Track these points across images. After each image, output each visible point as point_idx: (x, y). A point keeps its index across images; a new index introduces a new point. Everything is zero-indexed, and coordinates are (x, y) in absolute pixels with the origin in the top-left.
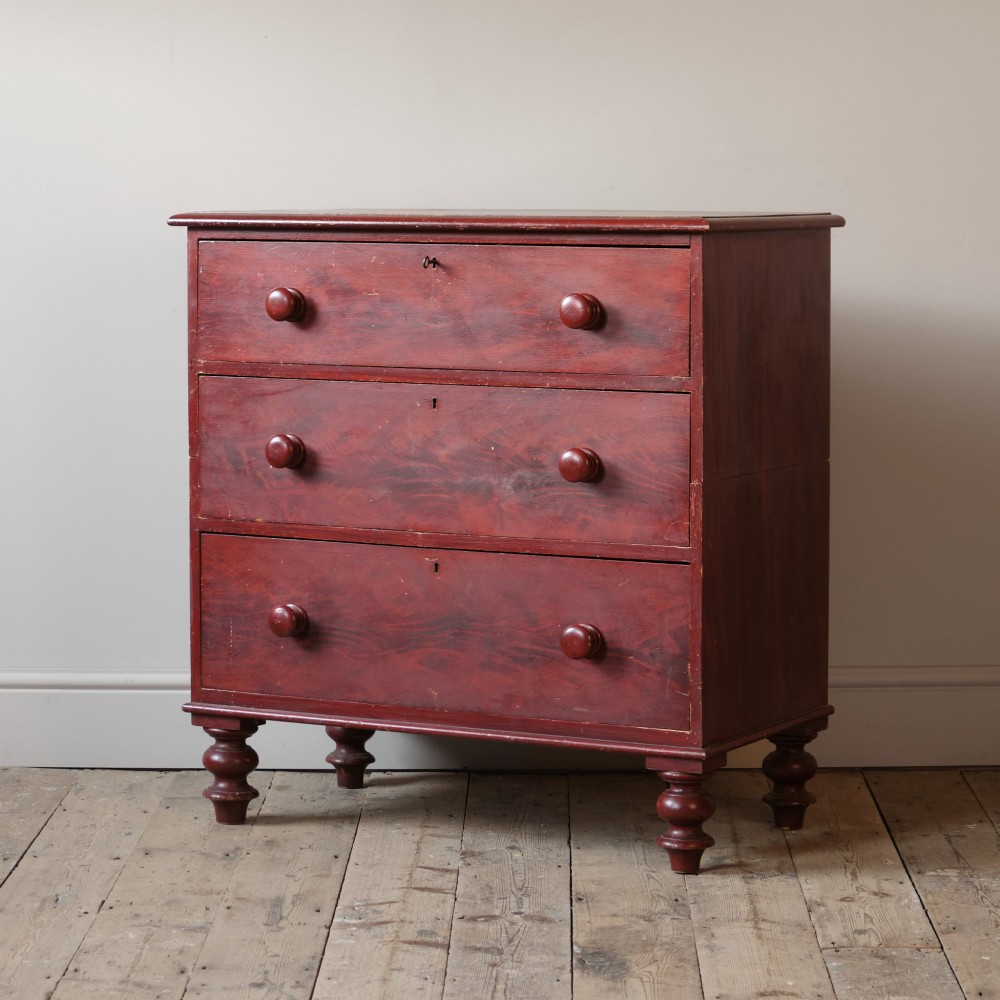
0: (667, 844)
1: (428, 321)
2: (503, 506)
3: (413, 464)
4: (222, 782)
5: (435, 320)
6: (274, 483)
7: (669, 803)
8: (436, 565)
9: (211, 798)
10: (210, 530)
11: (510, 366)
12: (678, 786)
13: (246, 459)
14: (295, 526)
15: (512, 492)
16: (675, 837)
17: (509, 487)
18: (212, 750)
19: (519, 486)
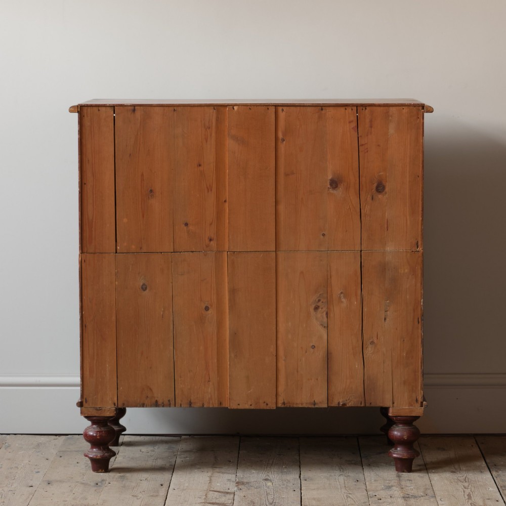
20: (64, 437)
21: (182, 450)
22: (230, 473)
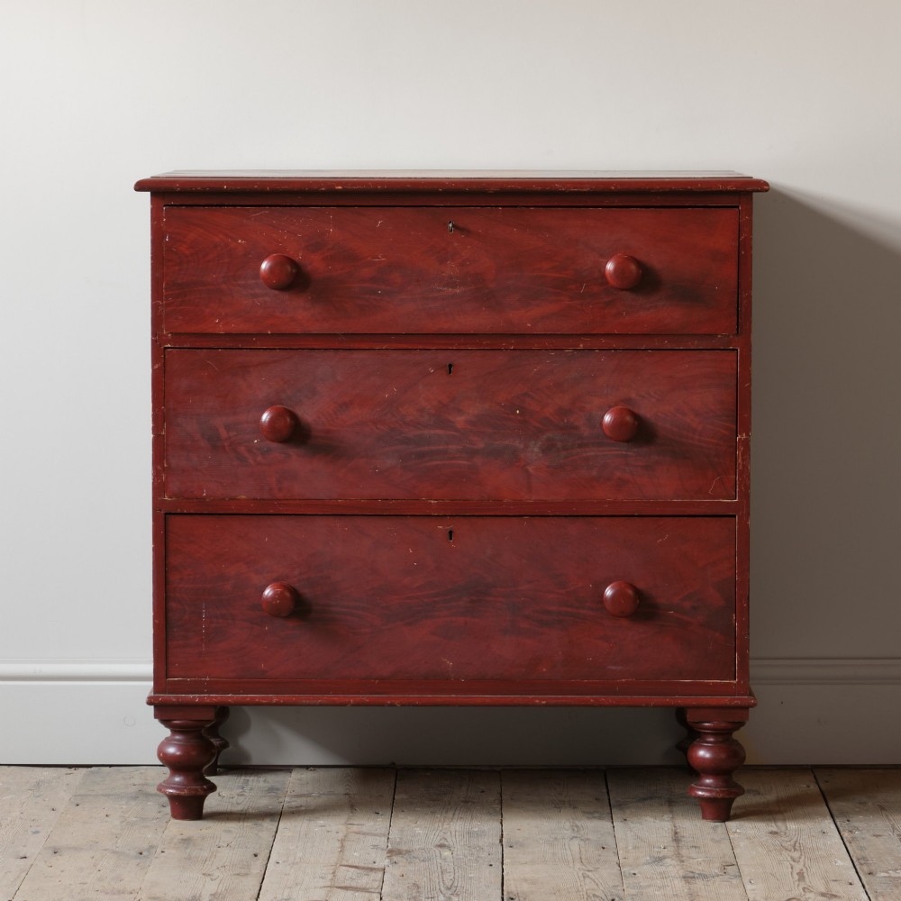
0: (700, 793)
1: (444, 286)
2: (530, 469)
3: (426, 432)
4: (180, 775)
5: (454, 285)
6: (259, 458)
7: (702, 753)
8: (451, 533)
9: (165, 793)
10: (179, 511)
11: (539, 329)
12: (712, 734)
13: (223, 433)
14: (284, 502)
15: (541, 455)
16: (708, 785)
17: (536, 450)
18: (167, 742)
19: (548, 448)
20: (84, 770)
21: (293, 793)
22: (375, 835)
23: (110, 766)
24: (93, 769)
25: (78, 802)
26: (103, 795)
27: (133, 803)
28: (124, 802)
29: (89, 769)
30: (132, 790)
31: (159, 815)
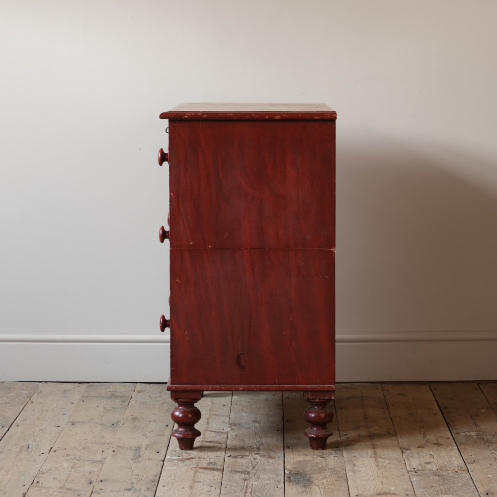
20: (86, 384)
22: (224, 416)
23: (99, 382)
24: (91, 384)
25: (84, 400)
26: (95, 397)
27: (110, 400)
28: (105, 400)
29: (89, 384)
30: (109, 394)
31: (121, 406)
